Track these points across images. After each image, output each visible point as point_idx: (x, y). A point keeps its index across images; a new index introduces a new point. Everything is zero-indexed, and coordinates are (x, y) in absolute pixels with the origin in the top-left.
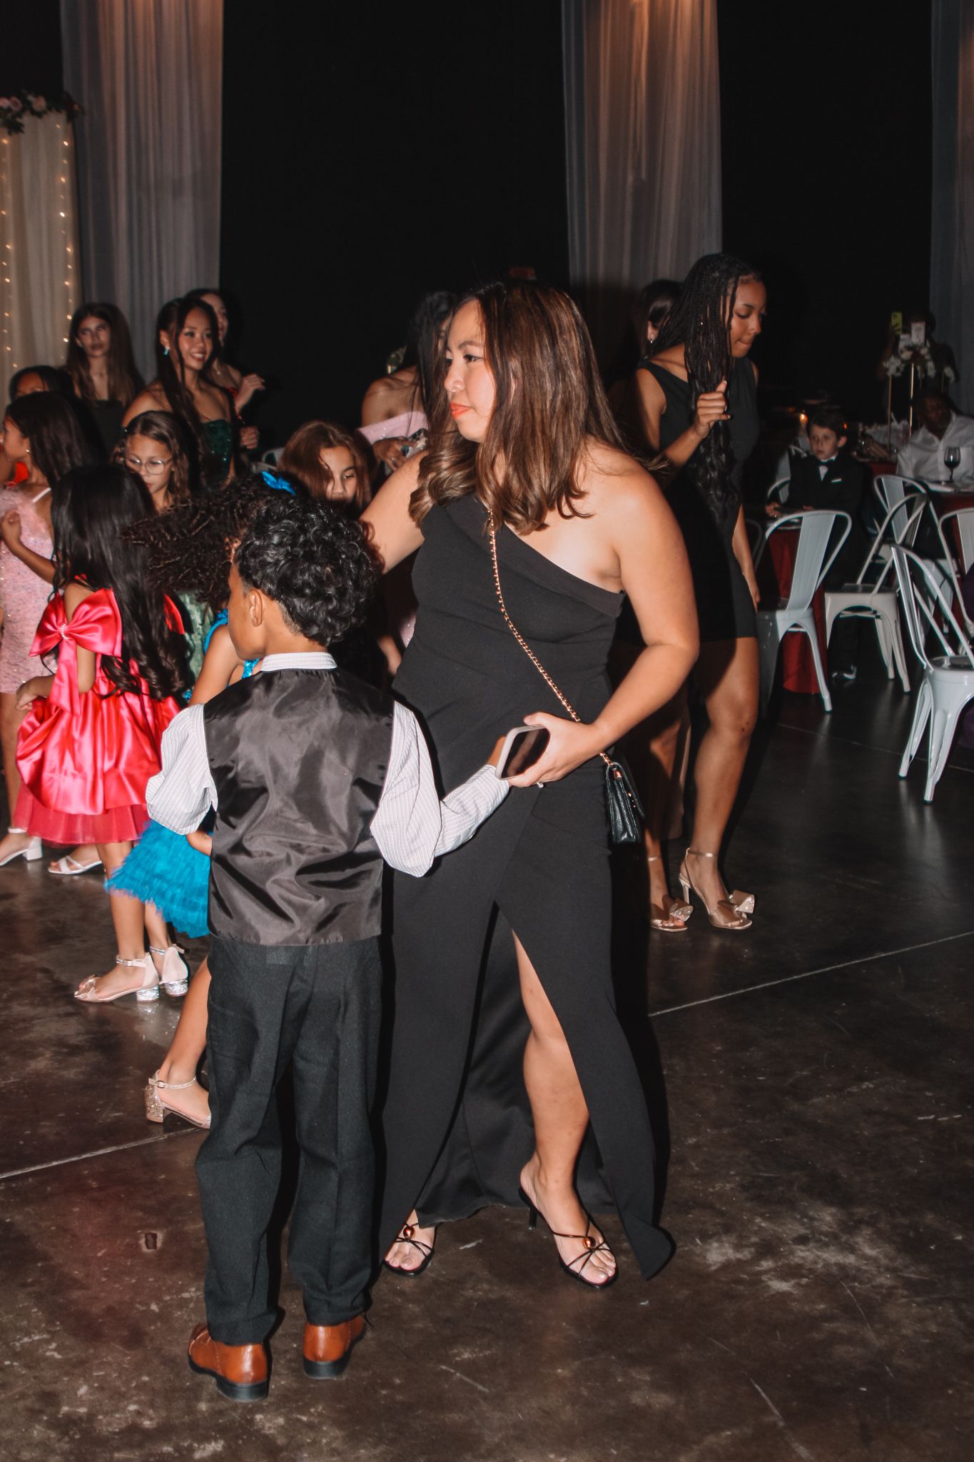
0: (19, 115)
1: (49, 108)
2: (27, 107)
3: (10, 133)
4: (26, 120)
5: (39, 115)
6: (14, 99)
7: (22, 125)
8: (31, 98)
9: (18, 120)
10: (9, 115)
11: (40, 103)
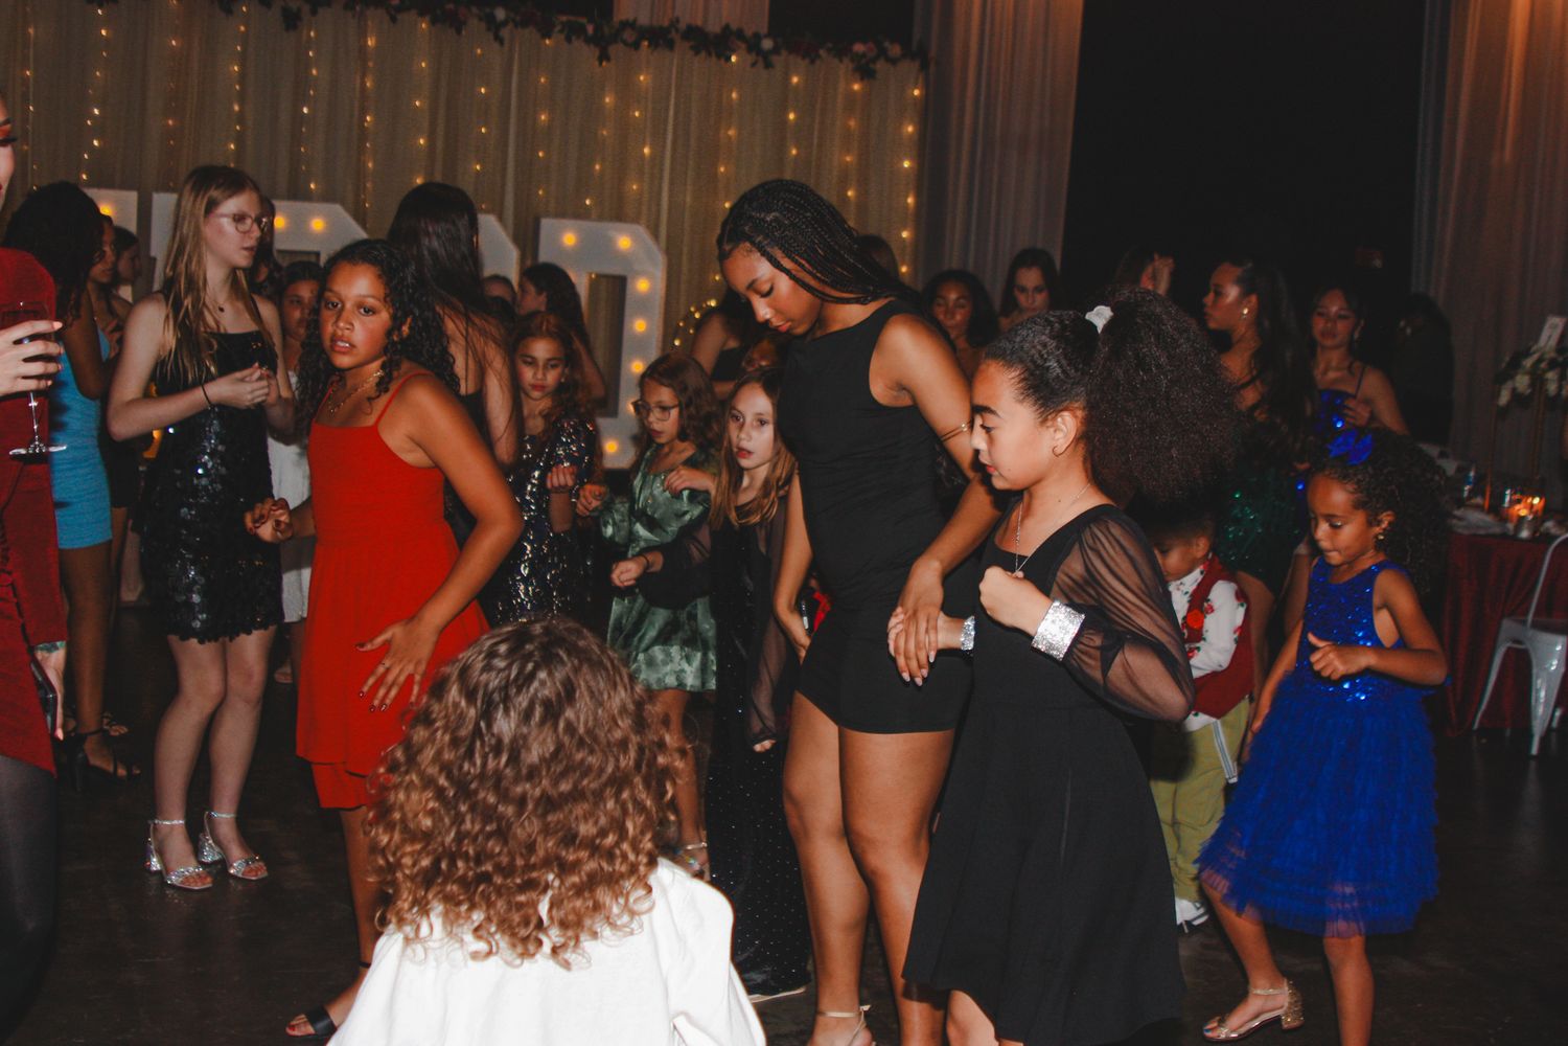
0: (874, 60)
1: (904, 56)
2: (882, 53)
3: (862, 79)
4: (880, 66)
5: (893, 61)
6: (871, 45)
7: (874, 72)
8: (887, 44)
9: (871, 66)
10: (864, 61)
11: (895, 50)
